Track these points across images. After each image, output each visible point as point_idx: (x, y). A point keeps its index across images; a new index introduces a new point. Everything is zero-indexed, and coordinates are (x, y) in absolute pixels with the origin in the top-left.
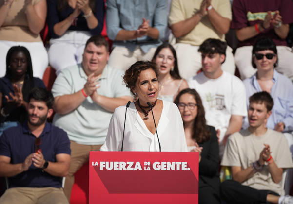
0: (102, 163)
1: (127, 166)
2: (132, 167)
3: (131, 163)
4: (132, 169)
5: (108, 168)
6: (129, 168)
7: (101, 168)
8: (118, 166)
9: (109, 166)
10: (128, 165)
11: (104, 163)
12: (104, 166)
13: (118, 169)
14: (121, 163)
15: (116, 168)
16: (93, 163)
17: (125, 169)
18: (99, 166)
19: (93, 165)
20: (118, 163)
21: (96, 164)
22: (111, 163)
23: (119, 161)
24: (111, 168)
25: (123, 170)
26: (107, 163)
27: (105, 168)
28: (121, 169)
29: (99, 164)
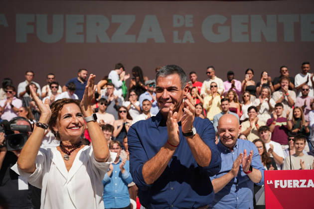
0: (276, 182)
1: (300, 184)
2: (305, 185)
3: (304, 181)
4: (305, 186)
5: (282, 186)
6: (302, 186)
7: (276, 187)
8: (291, 184)
9: (283, 185)
10: (301, 182)
11: (278, 181)
12: (278, 184)
13: (291, 187)
14: (294, 181)
15: (290, 186)
16: (268, 181)
17: (298, 186)
18: (273, 185)
19: (268, 183)
20: (291, 181)
21: (271, 182)
22: (285, 181)
23: (293, 179)
24: (285, 187)
25: (296, 188)
26: (281, 181)
27: (279, 186)
28: (295, 187)
29: (274, 182)
